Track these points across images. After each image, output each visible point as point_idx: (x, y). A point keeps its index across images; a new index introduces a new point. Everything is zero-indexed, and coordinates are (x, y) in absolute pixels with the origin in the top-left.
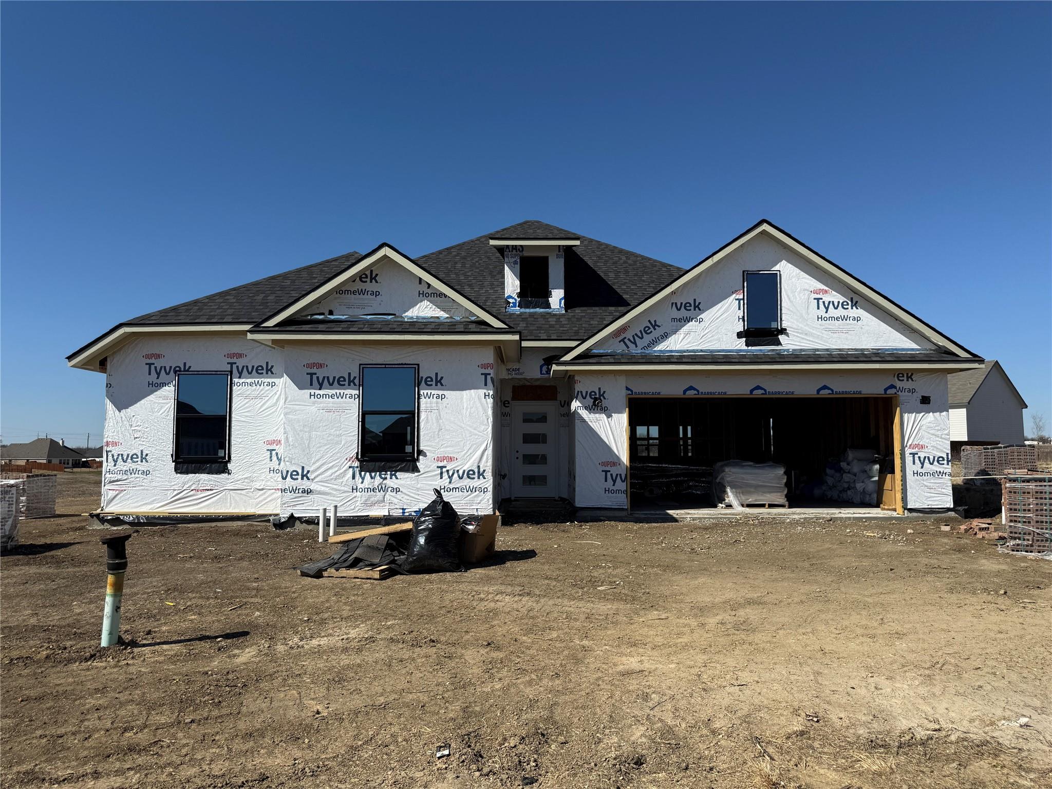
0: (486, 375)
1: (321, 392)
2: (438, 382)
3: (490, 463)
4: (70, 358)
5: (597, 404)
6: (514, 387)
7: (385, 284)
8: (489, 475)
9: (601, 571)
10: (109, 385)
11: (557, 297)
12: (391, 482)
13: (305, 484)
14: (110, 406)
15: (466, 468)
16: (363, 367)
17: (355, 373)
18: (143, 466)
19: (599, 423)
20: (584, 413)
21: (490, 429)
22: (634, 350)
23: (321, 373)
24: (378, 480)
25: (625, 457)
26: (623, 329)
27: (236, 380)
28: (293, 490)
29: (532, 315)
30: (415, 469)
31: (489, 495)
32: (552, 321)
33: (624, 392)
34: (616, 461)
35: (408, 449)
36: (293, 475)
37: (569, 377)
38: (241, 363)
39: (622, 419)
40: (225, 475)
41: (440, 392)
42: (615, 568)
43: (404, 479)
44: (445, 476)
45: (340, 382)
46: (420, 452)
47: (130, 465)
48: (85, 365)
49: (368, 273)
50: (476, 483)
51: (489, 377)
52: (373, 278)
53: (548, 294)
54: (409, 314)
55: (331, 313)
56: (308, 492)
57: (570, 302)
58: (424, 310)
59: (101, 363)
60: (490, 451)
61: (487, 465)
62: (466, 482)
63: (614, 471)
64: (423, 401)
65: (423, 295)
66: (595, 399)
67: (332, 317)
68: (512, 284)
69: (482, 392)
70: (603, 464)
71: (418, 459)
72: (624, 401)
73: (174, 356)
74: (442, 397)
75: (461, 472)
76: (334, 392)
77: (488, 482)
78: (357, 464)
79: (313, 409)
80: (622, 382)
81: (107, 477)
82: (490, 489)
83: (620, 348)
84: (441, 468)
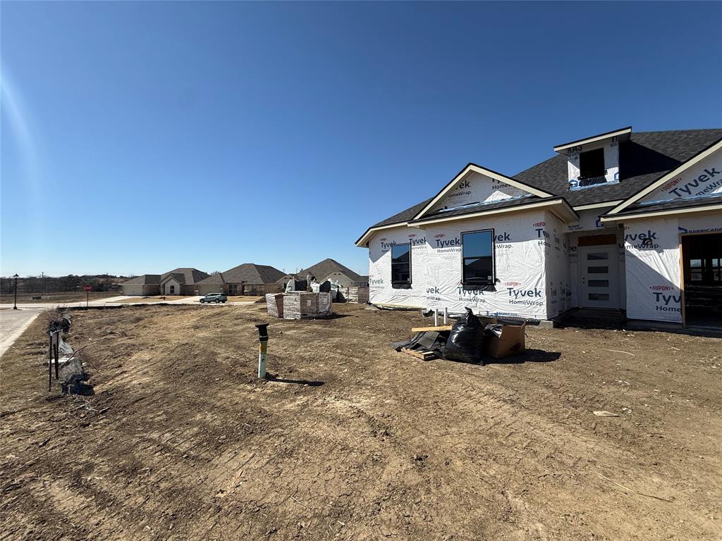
0: (539, 230)
1: (443, 249)
2: (507, 238)
3: (544, 286)
4: (356, 243)
5: (647, 242)
6: (579, 238)
7: (474, 187)
8: (543, 294)
9: (613, 389)
10: (370, 253)
11: (612, 174)
12: (480, 296)
13: (437, 295)
14: (370, 261)
15: (527, 289)
16: (463, 234)
17: (459, 238)
18: (381, 285)
19: (649, 258)
20: (634, 251)
21: (543, 265)
23: (442, 239)
24: (473, 295)
25: (678, 282)
26: (674, 181)
27: (412, 247)
28: (432, 298)
29: (589, 189)
30: (493, 290)
31: (544, 307)
32: (606, 190)
33: (677, 232)
34: (669, 286)
35: (489, 278)
36: (431, 291)
37: (621, 225)
38: (414, 239)
39: (677, 253)
40: (410, 290)
41: (508, 244)
42: (632, 387)
43: (487, 295)
44: (513, 293)
45: (451, 243)
46: (496, 280)
47: (378, 285)
48: (362, 245)
49: (464, 183)
50: (534, 299)
51: (541, 231)
52: (467, 185)
53: (604, 173)
54: (487, 200)
55: (446, 208)
56: (439, 299)
57: (623, 175)
58: (498, 196)
59: (367, 244)
60: (544, 279)
61: (542, 287)
62: (527, 298)
63: (667, 294)
64: (497, 250)
65: (495, 188)
66: (645, 240)
67: (446, 210)
68: (574, 172)
69: (536, 241)
70: (654, 288)
71: (495, 284)
72: (677, 239)
73: (390, 238)
74: (509, 247)
75: (523, 293)
76: (448, 248)
77: (543, 298)
78: (461, 286)
79: (439, 258)
80: (675, 225)
81: (371, 289)
82: (545, 303)
83: (671, 198)
84: (510, 289)
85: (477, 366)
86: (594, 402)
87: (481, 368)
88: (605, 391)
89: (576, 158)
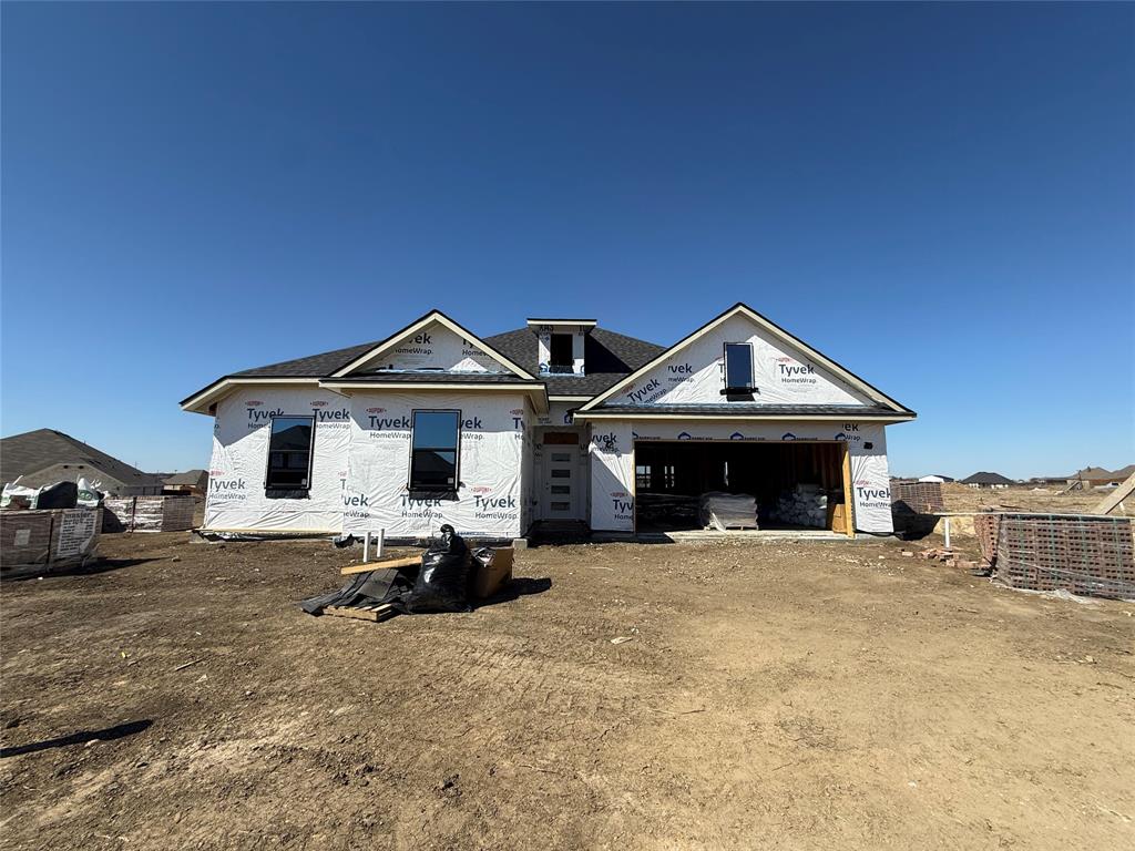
0: (517, 419)
1: (380, 432)
2: (477, 425)
3: (519, 493)
4: (183, 403)
5: (609, 446)
6: (545, 434)
7: (437, 345)
8: (518, 504)
9: (615, 611)
10: (217, 426)
11: (579, 365)
12: (435, 509)
13: (364, 509)
14: (217, 443)
15: (499, 497)
16: (415, 412)
17: (408, 417)
18: (240, 492)
19: (609, 460)
20: (599, 454)
21: (519, 465)
22: (638, 403)
23: (380, 417)
24: (424, 507)
25: (631, 489)
26: (630, 386)
27: (318, 423)
28: (354, 514)
29: (559, 378)
30: (455, 498)
31: (518, 521)
32: (575, 382)
33: (631, 437)
34: (624, 493)
35: (450, 481)
36: (354, 501)
37: (588, 424)
38: (323, 409)
39: (630, 458)
40: (304, 500)
41: (478, 434)
42: (629, 605)
43: (446, 506)
44: (481, 503)
45: (396, 424)
46: (460, 484)
47: (229, 491)
48: (198, 409)
49: (422, 335)
50: (506, 510)
51: (519, 421)
52: (427, 340)
53: (571, 363)
54: (455, 368)
55: (391, 367)
56: (367, 516)
57: (588, 369)
58: (468, 366)
59: (212, 408)
60: (519, 483)
61: (517, 495)
62: (498, 509)
63: (623, 500)
64: (463, 440)
65: (467, 354)
66: (608, 442)
67: (392, 371)
68: (544, 355)
69: (513, 433)
70: (614, 495)
71: (458, 490)
72: (631, 444)
73: (271, 403)
74: (480, 437)
75: (494, 502)
76: (388, 432)
77: (517, 510)
78: (407, 492)
79: (373, 446)
80: (630, 429)
82: (519, 516)
83: (628, 402)
84: (477, 497)
85: (464, 614)
86: (606, 630)
87: (471, 616)
88: (608, 615)
89: (547, 339)
